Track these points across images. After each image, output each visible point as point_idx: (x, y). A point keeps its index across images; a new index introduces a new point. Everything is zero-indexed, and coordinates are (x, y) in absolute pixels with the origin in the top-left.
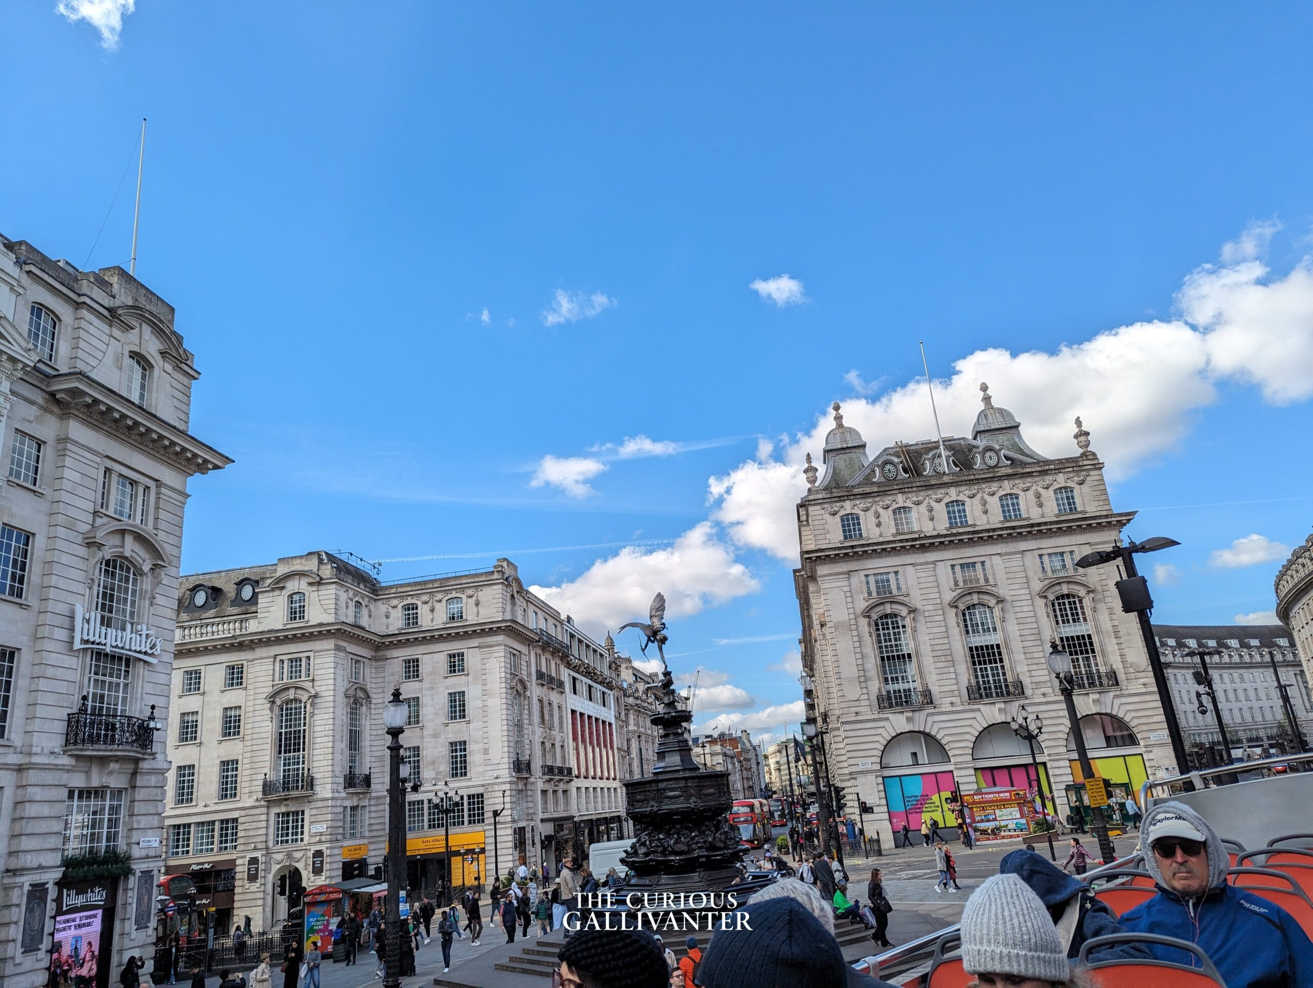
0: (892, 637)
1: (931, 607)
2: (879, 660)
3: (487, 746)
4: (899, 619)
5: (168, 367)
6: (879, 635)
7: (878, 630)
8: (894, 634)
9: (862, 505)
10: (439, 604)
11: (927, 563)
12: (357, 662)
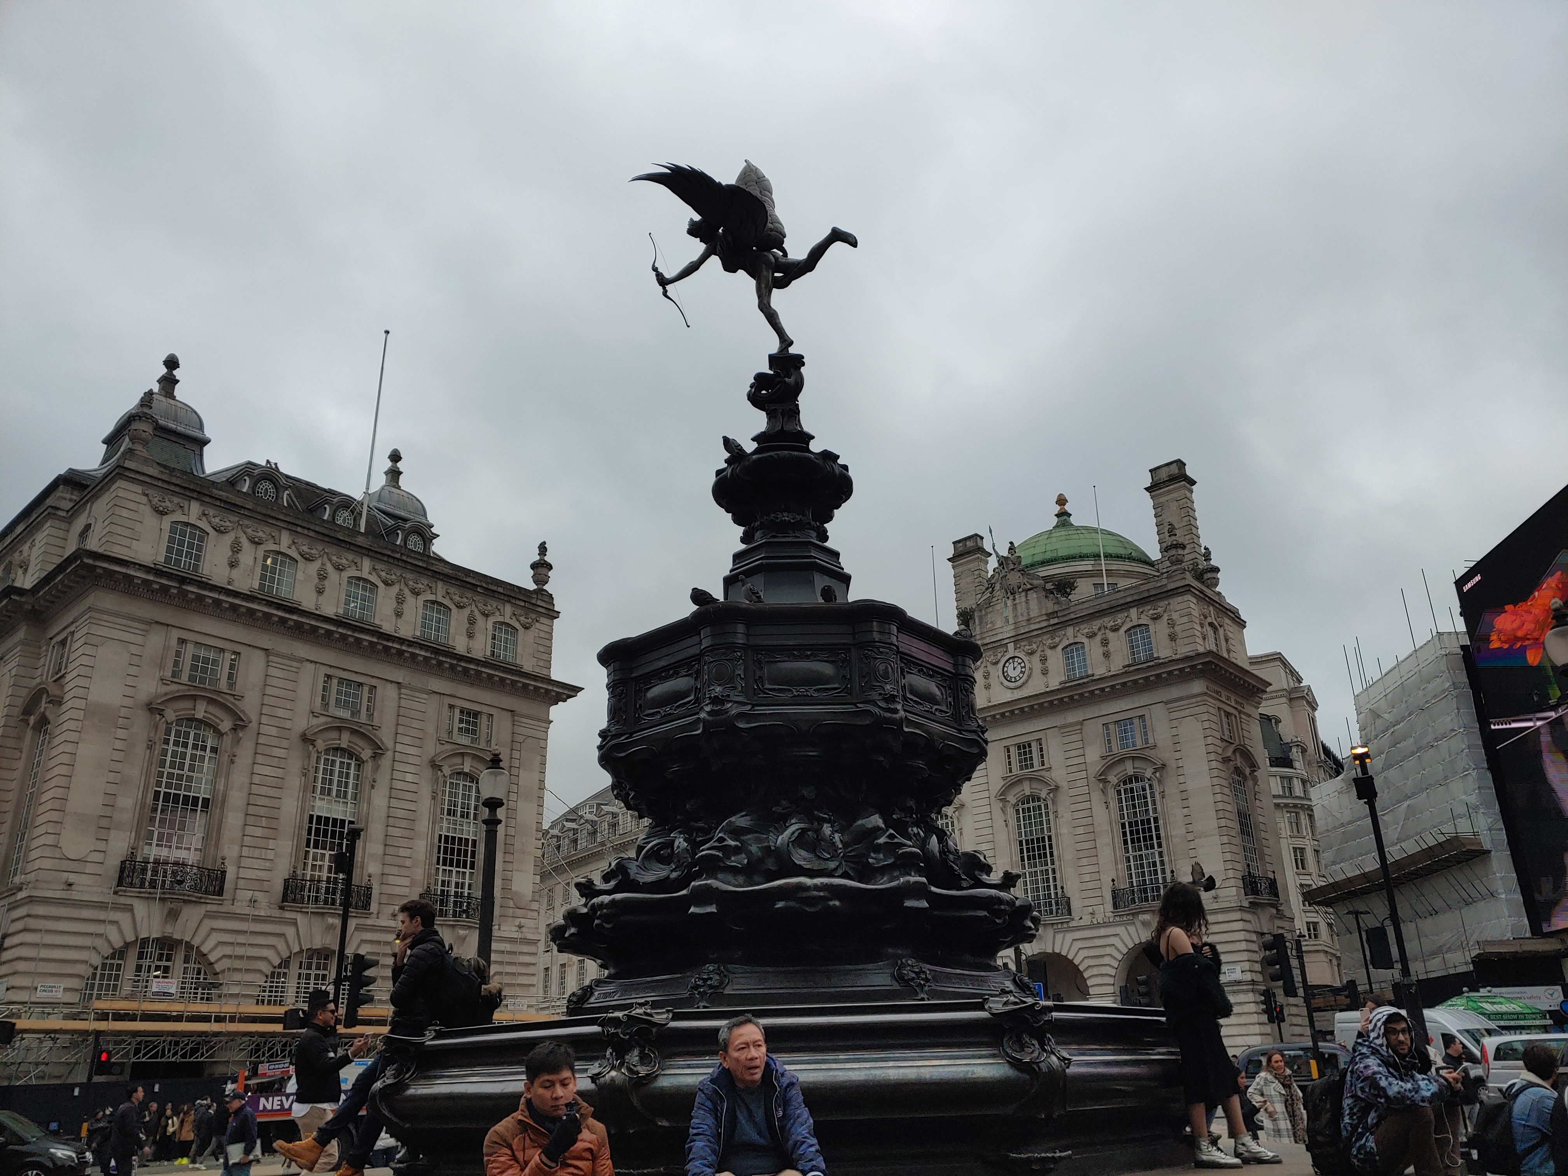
0: (187, 762)
1: (273, 731)
2: (150, 796)
4: (211, 734)
6: (164, 753)
7: (167, 742)
9: (217, 520)
11: (292, 658)
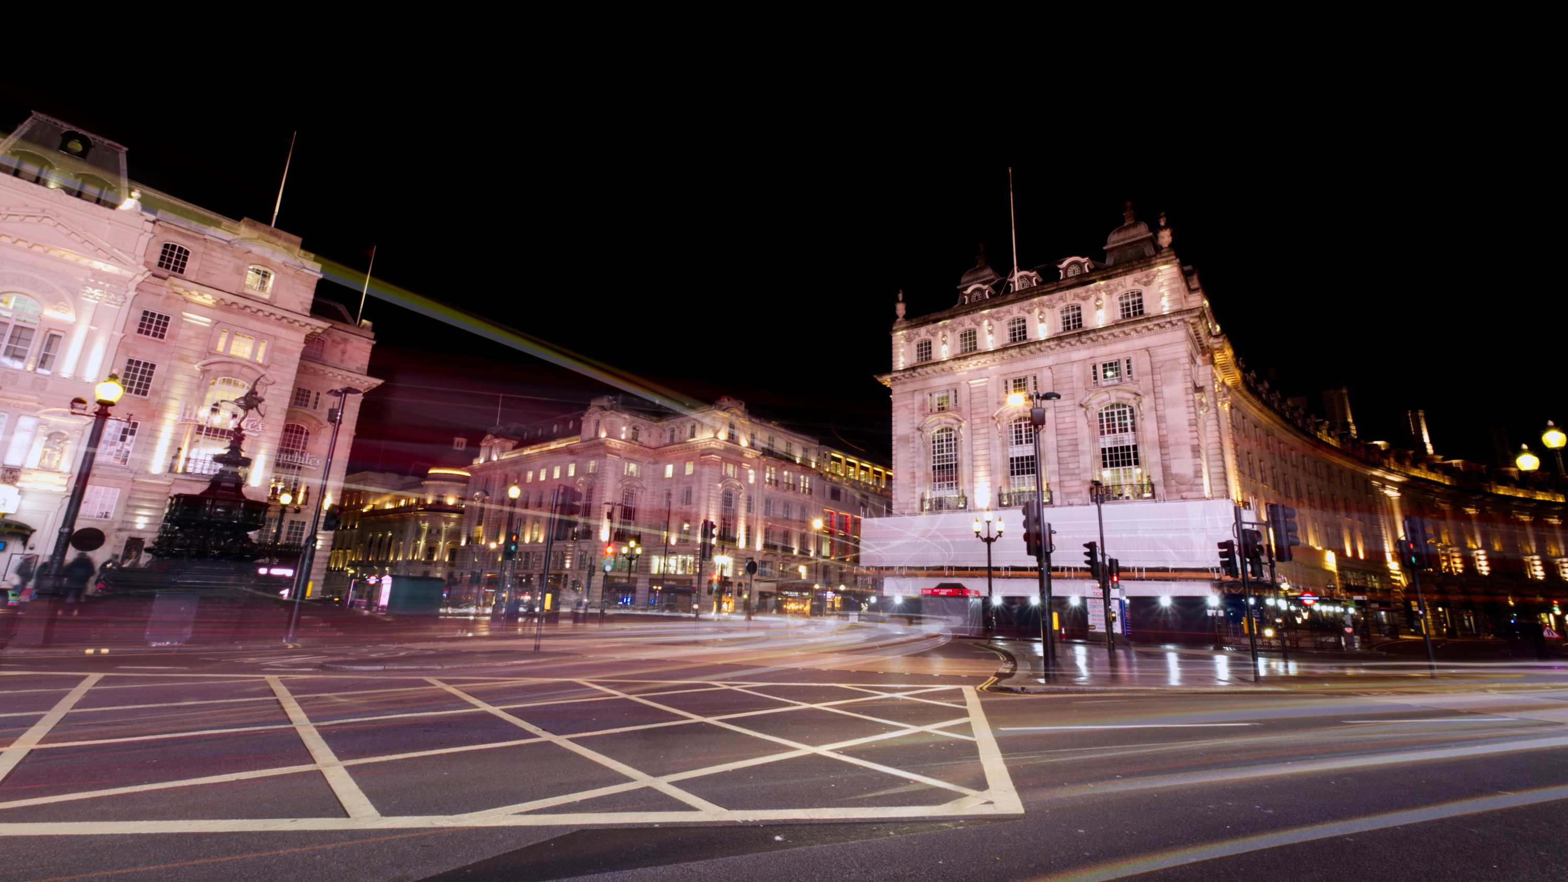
0: (945, 449)
1: (978, 421)
2: (931, 469)
4: (953, 433)
6: (934, 447)
7: (934, 442)
8: (947, 446)
9: (933, 331)
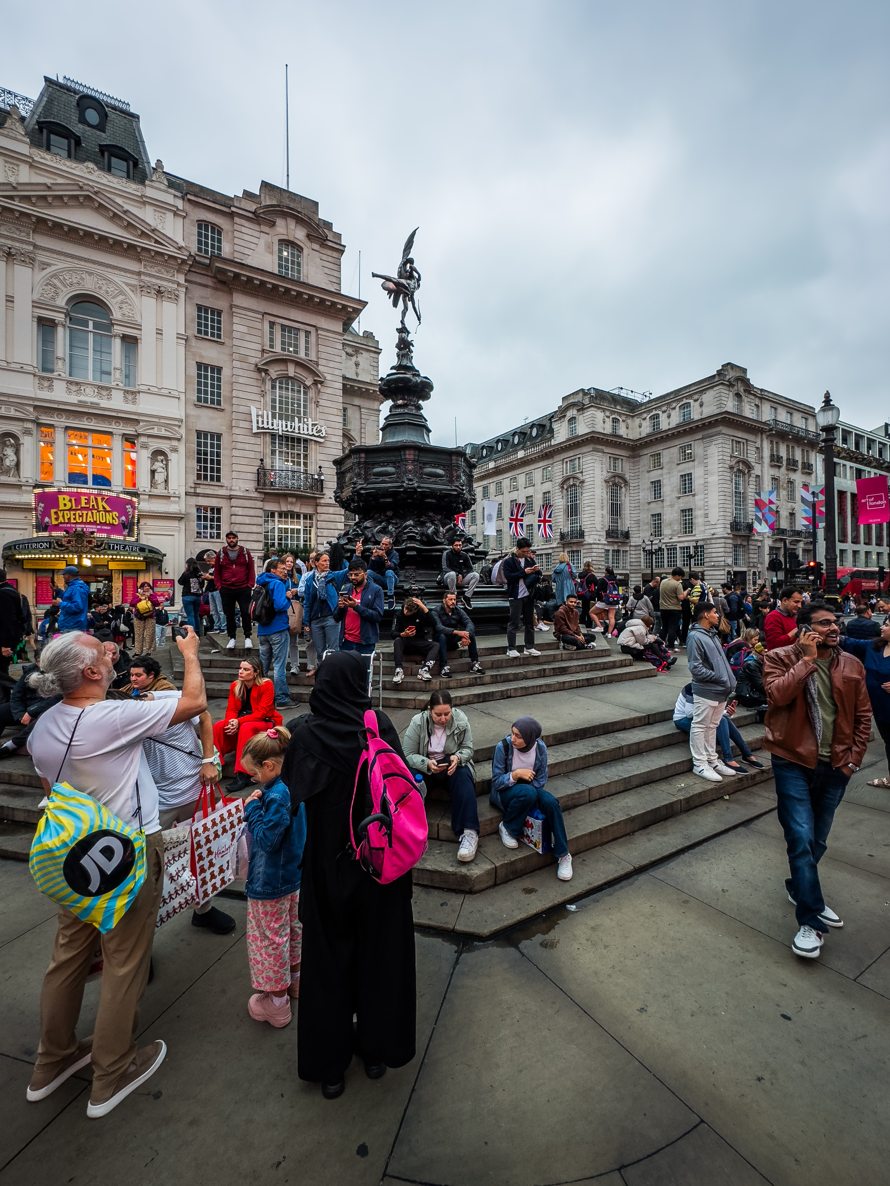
3: (707, 512)
5: (316, 247)
10: (674, 411)
12: (615, 459)
